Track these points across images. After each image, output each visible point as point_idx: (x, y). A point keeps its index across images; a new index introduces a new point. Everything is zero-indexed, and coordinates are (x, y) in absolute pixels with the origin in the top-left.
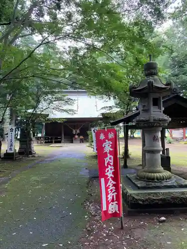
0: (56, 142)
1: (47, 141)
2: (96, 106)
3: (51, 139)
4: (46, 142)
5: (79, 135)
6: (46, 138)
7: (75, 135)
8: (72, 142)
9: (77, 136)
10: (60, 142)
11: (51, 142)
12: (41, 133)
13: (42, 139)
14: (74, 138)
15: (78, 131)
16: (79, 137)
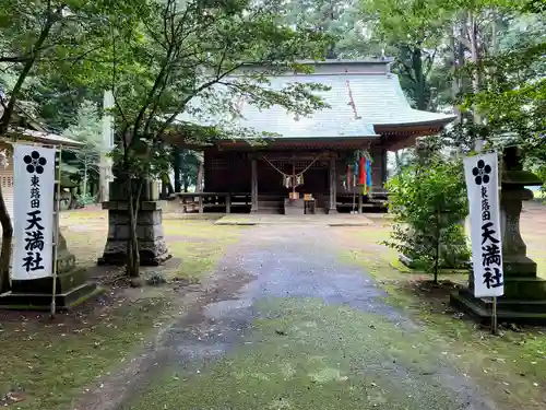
0: (235, 210)
1: (210, 205)
2: (351, 104)
3: (222, 200)
4: (206, 210)
5: (302, 190)
6: (206, 197)
7: (291, 190)
8: (281, 211)
9: (295, 195)
10: (246, 210)
11: (222, 210)
12: (195, 182)
13: (196, 199)
14: (286, 201)
15: (299, 180)
16: (301, 196)
